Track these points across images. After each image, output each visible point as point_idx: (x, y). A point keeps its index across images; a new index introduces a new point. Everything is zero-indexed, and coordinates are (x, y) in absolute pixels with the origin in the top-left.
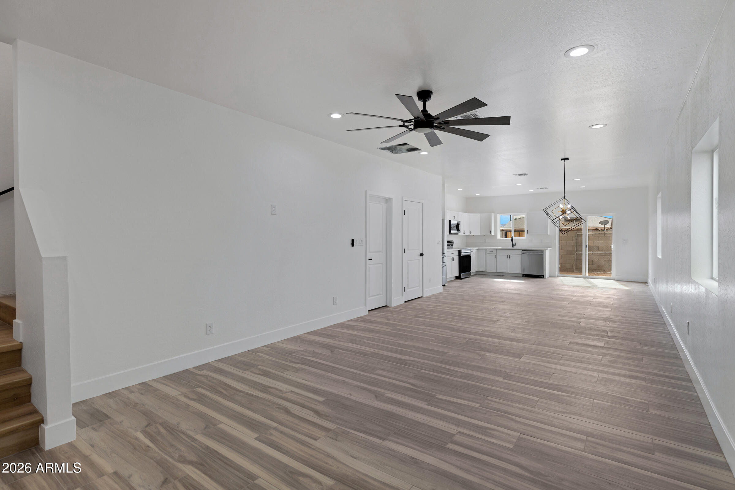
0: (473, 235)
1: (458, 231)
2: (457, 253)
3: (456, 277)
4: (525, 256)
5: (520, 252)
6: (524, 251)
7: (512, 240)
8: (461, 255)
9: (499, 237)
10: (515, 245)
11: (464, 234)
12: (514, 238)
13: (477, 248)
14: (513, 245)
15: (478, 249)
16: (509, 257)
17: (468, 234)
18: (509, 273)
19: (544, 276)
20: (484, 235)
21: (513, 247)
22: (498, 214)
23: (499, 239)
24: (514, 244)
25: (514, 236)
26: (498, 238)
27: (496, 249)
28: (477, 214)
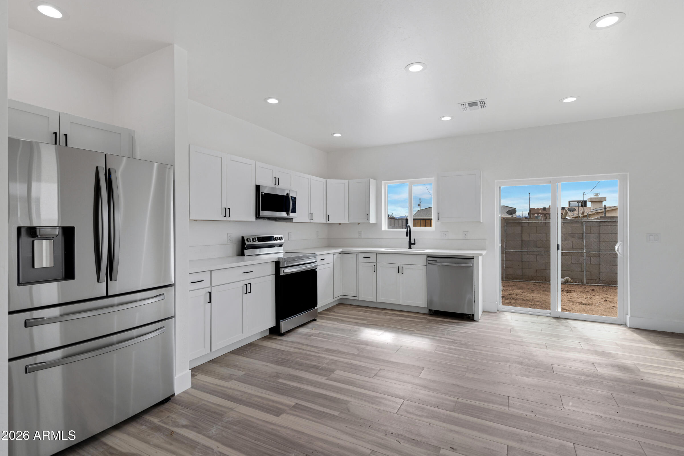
0: (340, 224)
1: (288, 214)
2: (271, 269)
3: (270, 329)
4: (434, 267)
5: (423, 260)
6: (432, 258)
7: (408, 234)
8: (282, 274)
9: (385, 226)
10: (414, 244)
11: (312, 221)
12: (413, 229)
13: (340, 250)
14: (411, 244)
15: (342, 253)
16: (400, 270)
17: (325, 222)
18: (401, 305)
19: (473, 315)
20: (359, 224)
21: (410, 247)
22: (383, 182)
23: (385, 231)
24: (413, 242)
25: (414, 226)
26: (383, 229)
27: (377, 253)
28: (343, 181)
